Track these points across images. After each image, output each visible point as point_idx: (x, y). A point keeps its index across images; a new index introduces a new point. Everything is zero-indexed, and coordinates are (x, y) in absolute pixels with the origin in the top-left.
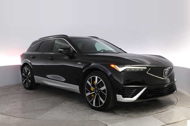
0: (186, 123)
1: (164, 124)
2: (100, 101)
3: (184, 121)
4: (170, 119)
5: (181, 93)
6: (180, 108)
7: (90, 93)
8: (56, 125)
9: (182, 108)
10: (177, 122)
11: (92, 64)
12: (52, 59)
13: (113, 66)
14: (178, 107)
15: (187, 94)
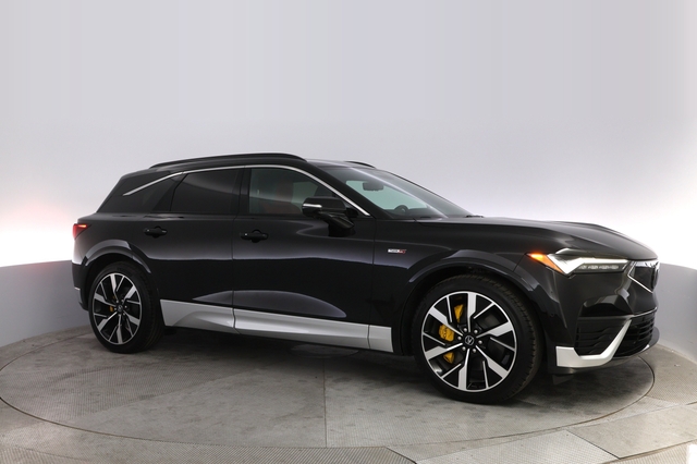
0: (685, 454)
1: (610, 458)
2: (490, 371)
3: (675, 448)
4: (628, 442)
5: (667, 352)
6: (661, 402)
7: (445, 347)
8: (244, 461)
9: (669, 405)
10: (654, 452)
11: (460, 253)
12: (255, 240)
13: (538, 257)
14: (657, 401)
15: (688, 356)
